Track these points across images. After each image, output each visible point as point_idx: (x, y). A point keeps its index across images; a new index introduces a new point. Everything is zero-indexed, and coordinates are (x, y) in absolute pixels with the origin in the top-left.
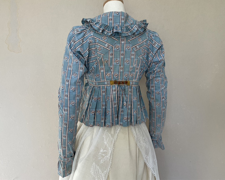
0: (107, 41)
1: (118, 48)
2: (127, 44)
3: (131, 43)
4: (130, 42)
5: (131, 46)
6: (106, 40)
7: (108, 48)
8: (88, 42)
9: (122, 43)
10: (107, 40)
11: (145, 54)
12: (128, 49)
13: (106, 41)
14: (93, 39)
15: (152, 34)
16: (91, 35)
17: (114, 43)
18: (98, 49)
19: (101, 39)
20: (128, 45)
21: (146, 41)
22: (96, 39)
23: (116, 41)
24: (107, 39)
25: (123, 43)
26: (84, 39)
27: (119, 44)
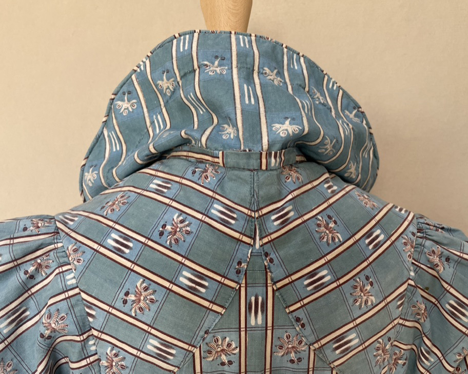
0: (155, 319)
1: (224, 358)
2: (282, 327)
3: (310, 320)
4: (301, 314)
5: (312, 339)
6: (152, 314)
7: (164, 359)
8: (42, 329)
9: (253, 322)
10: (158, 312)
11: (396, 364)
12: (293, 356)
13: (148, 316)
14: (72, 307)
15: (438, 249)
16: (60, 287)
17: (200, 327)
18: (104, 363)
19: (119, 304)
20: (291, 332)
21: (401, 297)
22: (91, 306)
23: (211, 316)
24: (154, 307)
25: (256, 327)
26: (32, 303)
27: (235, 335)
